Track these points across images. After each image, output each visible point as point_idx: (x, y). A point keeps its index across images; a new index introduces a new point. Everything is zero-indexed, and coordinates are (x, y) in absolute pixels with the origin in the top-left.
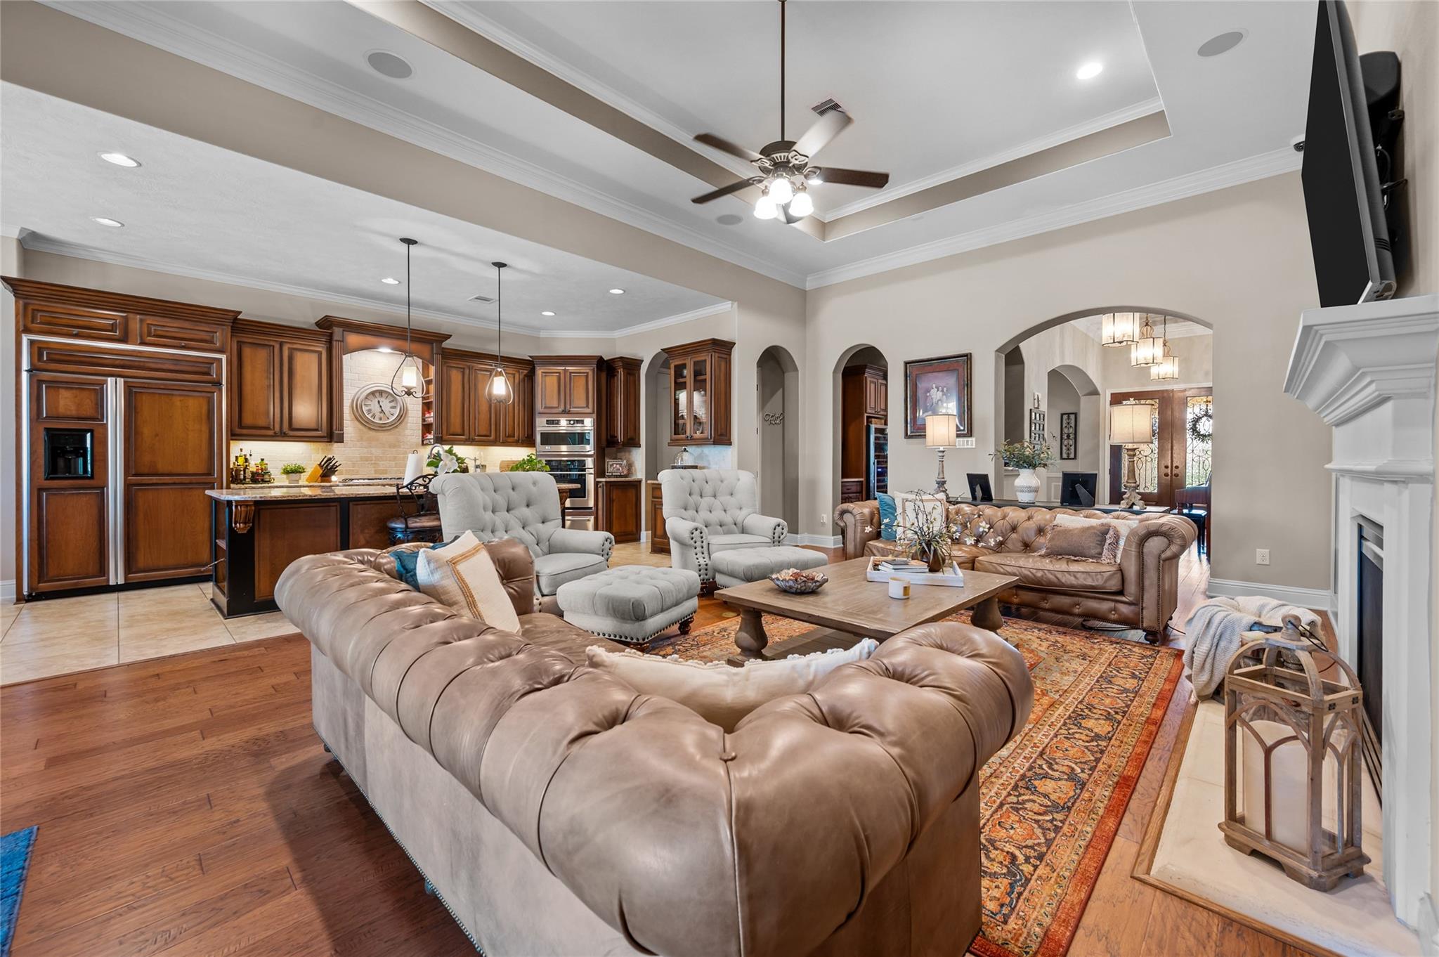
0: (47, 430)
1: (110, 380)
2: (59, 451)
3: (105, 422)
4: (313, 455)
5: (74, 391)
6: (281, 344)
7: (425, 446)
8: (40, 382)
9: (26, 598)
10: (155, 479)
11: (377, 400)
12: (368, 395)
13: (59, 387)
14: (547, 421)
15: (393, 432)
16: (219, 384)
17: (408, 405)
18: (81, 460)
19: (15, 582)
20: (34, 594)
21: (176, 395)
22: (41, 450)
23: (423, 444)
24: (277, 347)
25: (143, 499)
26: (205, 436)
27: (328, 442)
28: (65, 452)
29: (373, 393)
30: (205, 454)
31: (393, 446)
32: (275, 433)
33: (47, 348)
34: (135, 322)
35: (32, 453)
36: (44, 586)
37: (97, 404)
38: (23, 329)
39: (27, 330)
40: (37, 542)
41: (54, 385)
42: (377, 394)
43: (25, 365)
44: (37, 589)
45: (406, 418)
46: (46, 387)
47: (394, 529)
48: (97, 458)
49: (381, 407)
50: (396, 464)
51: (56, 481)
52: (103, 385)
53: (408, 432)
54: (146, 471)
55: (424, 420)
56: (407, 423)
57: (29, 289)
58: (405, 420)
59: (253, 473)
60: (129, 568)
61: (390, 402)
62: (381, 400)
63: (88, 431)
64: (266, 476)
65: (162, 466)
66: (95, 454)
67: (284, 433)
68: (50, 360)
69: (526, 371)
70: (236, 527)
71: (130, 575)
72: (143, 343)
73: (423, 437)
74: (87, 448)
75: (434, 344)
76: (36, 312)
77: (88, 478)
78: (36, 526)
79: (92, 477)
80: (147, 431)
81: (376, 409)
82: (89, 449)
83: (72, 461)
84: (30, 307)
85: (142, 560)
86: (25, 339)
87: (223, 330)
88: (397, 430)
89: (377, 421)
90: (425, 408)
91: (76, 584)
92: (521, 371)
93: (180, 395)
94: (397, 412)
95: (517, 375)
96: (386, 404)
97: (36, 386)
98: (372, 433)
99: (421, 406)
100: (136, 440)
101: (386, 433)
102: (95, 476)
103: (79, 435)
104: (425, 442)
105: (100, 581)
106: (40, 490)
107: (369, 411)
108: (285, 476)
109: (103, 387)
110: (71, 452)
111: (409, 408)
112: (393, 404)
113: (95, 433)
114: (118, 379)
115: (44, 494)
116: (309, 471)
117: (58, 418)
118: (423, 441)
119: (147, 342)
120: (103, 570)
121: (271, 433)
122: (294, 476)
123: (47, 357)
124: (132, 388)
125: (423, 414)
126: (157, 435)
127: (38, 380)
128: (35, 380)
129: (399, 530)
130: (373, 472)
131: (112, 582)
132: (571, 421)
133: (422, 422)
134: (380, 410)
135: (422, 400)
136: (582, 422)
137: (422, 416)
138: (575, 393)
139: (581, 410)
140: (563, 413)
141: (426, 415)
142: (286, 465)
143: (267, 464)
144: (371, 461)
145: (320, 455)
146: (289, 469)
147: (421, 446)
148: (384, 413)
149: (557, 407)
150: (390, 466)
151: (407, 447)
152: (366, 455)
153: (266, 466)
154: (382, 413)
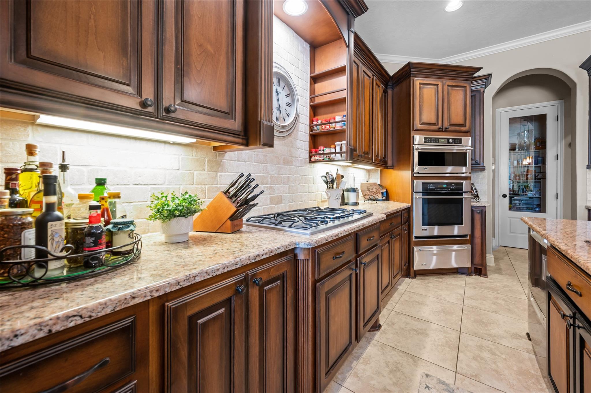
4: (195, 173)
7: (317, 164)
14: (425, 138)
15: (286, 140)
17: (300, 105)
23: (311, 161)
27: (243, 144)
31: (287, 162)
45: (298, 123)
49: (278, 100)
53: (298, 143)
55: (311, 129)
56: (298, 130)
58: (298, 125)
61: (287, 96)
62: (279, 89)
67: (167, 110)
69: (384, 87)
73: (310, 152)
75: (350, 17)
90: (313, 113)
92: (382, 85)
94: (292, 113)
95: (380, 88)
96: (283, 97)
99: (308, 109)
101: (282, 143)
104: (313, 159)
108: (158, 222)
111: (300, 109)
116: (205, 205)
118: (310, 157)
125: (311, 121)
130: (269, 202)
132: (448, 139)
133: (310, 132)
134: (278, 107)
135: (310, 103)
136: (460, 141)
137: (310, 124)
138: (453, 108)
139: (458, 128)
140: (439, 130)
141: (315, 123)
142: (160, 196)
143: (117, 196)
144: (267, 184)
145: (219, 174)
146: (172, 206)
147: (309, 164)
148: (280, 111)
149: (434, 124)
150: (284, 191)
151: (298, 165)
152: (262, 175)
153: (117, 200)
154: (279, 111)
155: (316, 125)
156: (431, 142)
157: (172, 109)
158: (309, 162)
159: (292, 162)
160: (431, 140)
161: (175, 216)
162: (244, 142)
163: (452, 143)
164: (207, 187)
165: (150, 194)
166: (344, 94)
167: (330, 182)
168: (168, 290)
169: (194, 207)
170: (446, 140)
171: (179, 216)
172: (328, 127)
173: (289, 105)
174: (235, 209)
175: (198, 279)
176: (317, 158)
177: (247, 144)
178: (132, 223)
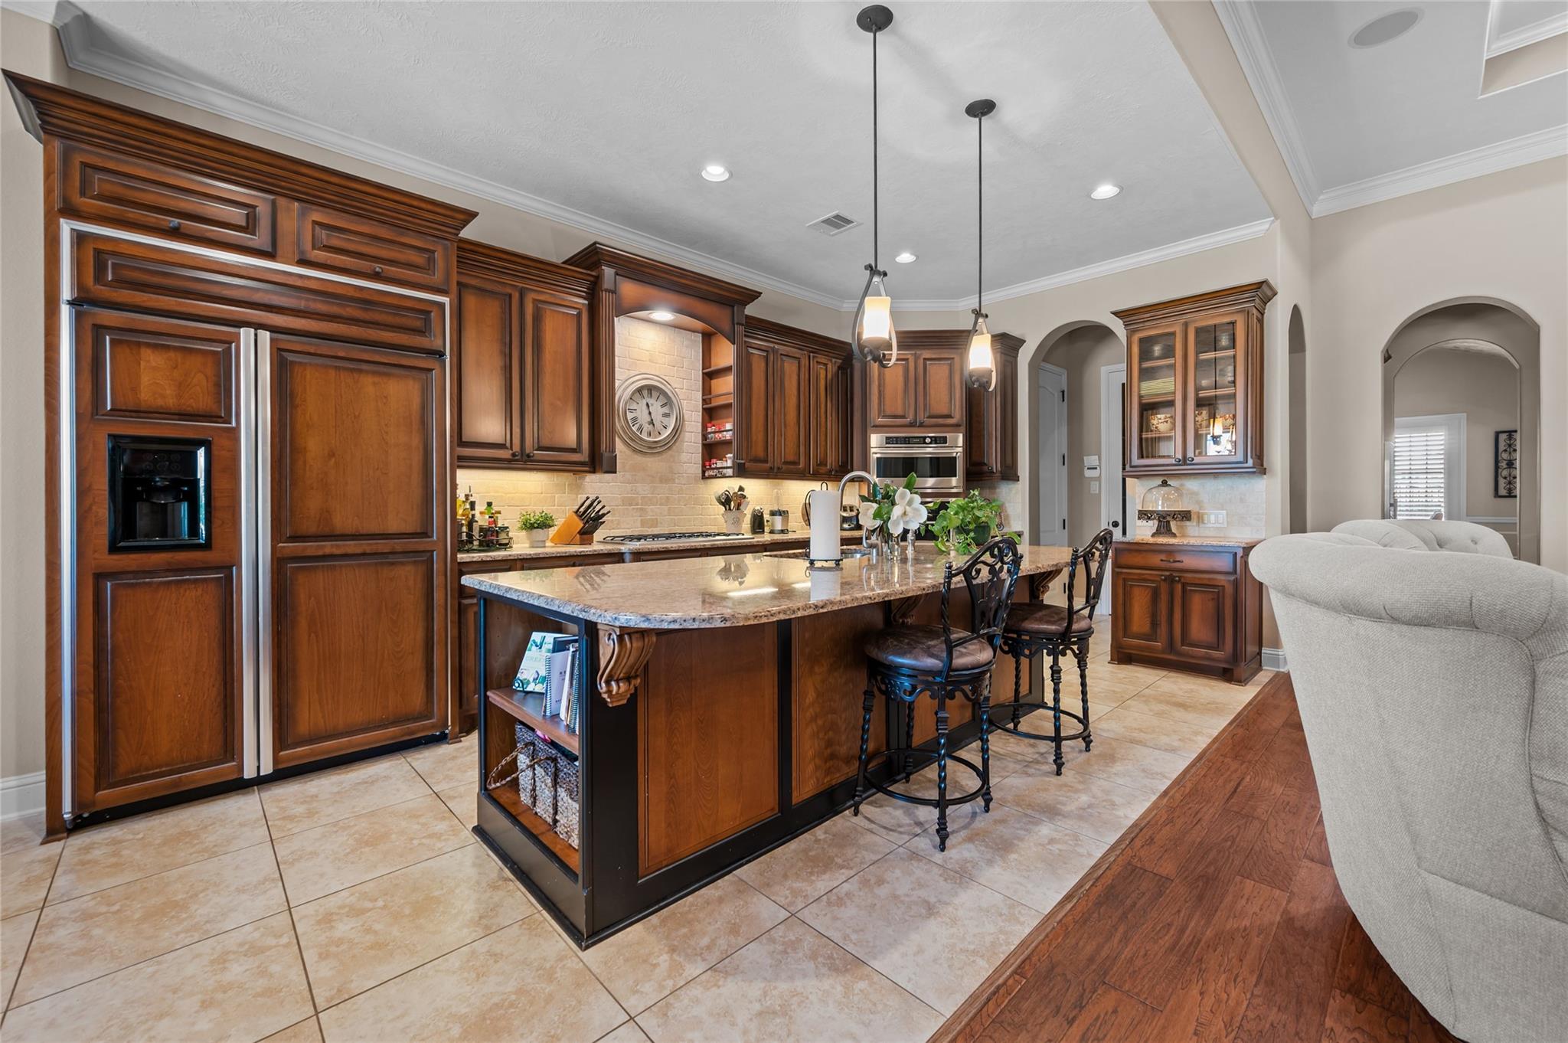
0: (113, 437)
1: (246, 334)
2: (139, 489)
3: (234, 424)
4: (557, 496)
5: (172, 354)
6: (522, 293)
7: (709, 481)
8: (99, 330)
9: (69, 827)
10: (328, 547)
11: (644, 402)
12: (633, 393)
13: (139, 344)
14: (887, 438)
15: (664, 456)
16: (442, 354)
17: (684, 411)
18: (184, 507)
19: (44, 777)
20: (86, 815)
21: (367, 372)
22: (101, 484)
23: (704, 477)
24: (516, 296)
25: (309, 588)
26: (417, 458)
27: (590, 472)
28: (152, 490)
29: (639, 390)
30: (417, 492)
31: (666, 479)
32: (514, 455)
33: (114, 254)
34: (292, 216)
35: (82, 492)
36: (108, 796)
37: (217, 385)
38: (61, 207)
39: (71, 211)
40: (92, 696)
41: (129, 339)
42: (645, 392)
43: (66, 292)
44: (94, 803)
45: (682, 433)
46: (112, 341)
47: (895, 669)
48: (217, 503)
49: (650, 413)
50: (669, 509)
51: (133, 556)
52: (231, 343)
53: (684, 457)
54: (313, 530)
55: (704, 437)
56: (683, 441)
57: (73, 115)
58: (681, 436)
59: (481, 529)
60: (280, 741)
61: (663, 406)
62: (651, 401)
63: (200, 443)
64: (502, 536)
65: (342, 521)
66: (215, 494)
67: (528, 456)
68: (121, 282)
69: (840, 361)
70: (609, 692)
71: (281, 753)
72: (303, 262)
73: (704, 466)
74: (197, 481)
75: (735, 308)
76: (88, 170)
77: (199, 547)
78: (91, 659)
79: (208, 546)
80: (314, 445)
81: (644, 418)
82: (202, 484)
83: (170, 508)
84: (77, 159)
85: (307, 719)
86: (66, 228)
87: (446, 248)
88: (670, 452)
89: (644, 436)
90: (707, 418)
91: (175, 783)
92: (834, 360)
93: (374, 373)
94: (671, 423)
95: (829, 366)
96: (657, 409)
97: (90, 339)
98: (638, 458)
99: (701, 414)
100: (293, 462)
101: (657, 458)
102: (216, 541)
103: (181, 452)
104: (706, 474)
105: (224, 771)
106: (100, 577)
107: (635, 419)
108: (524, 533)
109: (230, 348)
110: (164, 490)
111: (686, 417)
112: (666, 410)
113: (214, 448)
114: (261, 332)
115: (109, 584)
116: (559, 522)
117: (138, 412)
118: (704, 472)
119: (313, 259)
120: (230, 745)
121: (505, 454)
122: (539, 534)
123: (113, 273)
124: (285, 354)
125: (704, 427)
126: (332, 454)
127: (94, 325)
128: (88, 324)
129: (905, 671)
130: (639, 524)
131: (249, 773)
132: (925, 438)
133: (703, 440)
134: (649, 420)
135: (703, 405)
136: (944, 440)
137: (702, 431)
138: (932, 392)
139: (941, 421)
140: (912, 425)
141: (709, 430)
142: (525, 514)
143: (499, 513)
144: (637, 505)
145: (579, 496)
146: (533, 521)
147: (702, 481)
148: (654, 425)
149: (903, 417)
150: (661, 513)
151: (683, 483)
152: (630, 495)
153: (498, 515)
154: (651, 425)
155: (710, 433)
156: (897, 444)
157: (532, 454)
158: (702, 478)
159: (674, 480)
160: (897, 441)
161: (535, 528)
162: (591, 470)
163: (931, 443)
164: (567, 508)
165: (519, 513)
166: (731, 400)
167: (726, 501)
168: (525, 557)
169: (551, 523)
170: (922, 439)
171: (537, 528)
172: (720, 435)
173: (666, 415)
174: (582, 525)
175: (541, 556)
176: (711, 473)
177: (594, 472)
178: (508, 527)
